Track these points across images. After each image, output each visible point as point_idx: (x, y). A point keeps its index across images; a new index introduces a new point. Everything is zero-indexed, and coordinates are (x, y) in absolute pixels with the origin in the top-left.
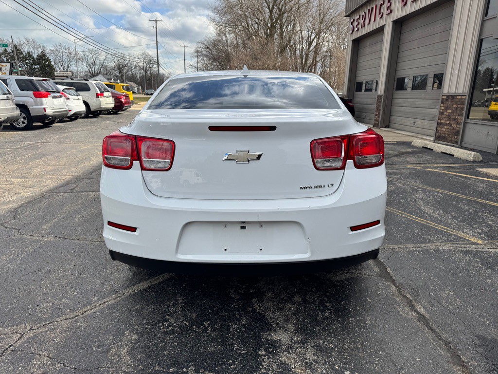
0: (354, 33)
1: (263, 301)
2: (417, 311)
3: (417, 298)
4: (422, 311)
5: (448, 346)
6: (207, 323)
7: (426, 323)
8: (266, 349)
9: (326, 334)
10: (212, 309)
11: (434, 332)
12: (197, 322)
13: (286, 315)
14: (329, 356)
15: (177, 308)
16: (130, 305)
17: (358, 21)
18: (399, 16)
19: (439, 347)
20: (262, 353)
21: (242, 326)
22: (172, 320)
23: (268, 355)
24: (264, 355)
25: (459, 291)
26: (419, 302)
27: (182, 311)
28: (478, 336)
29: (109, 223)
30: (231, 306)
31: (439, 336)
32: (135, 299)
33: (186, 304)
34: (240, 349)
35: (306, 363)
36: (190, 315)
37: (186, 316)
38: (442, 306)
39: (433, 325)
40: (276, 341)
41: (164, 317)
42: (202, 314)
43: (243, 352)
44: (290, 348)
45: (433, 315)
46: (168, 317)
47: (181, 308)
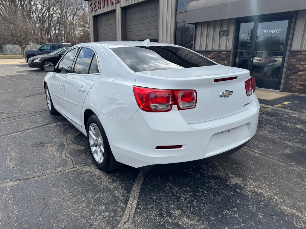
0: (93, 12)
1: (206, 170)
2: (257, 153)
3: (250, 148)
4: (258, 152)
5: (281, 161)
6: (199, 189)
7: (265, 156)
8: (238, 189)
9: (246, 173)
10: (191, 182)
11: (271, 158)
12: (195, 191)
13: (223, 172)
14: (260, 181)
15: (175, 189)
16: (149, 198)
17: (95, 4)
18: (125, 5)
19: (279, 162)
20: (239, 191)
21: (215, 184)
22: (182, 195)
23: (242, 191)
24: (241, 191)
25: (258, 141)
26: (253, 149)
27: (179, 189)
28: (283, 154)
29: (158, 147)
30: (197, 178)
31: (274, 159)
32: (146, 194)
33: (176, 185)
34: (229, 193)
35: (257, 187)
36: (186, 189)
37: (185, 191)
38: (261, 148)
39: (268, 156)
40: (236, 184)
41: (176, 195)
42: (190, 186)
43: (232, 194)
44: (244, 184)
45: (263, 152)
46: (178, 195)
47: (177, 188)
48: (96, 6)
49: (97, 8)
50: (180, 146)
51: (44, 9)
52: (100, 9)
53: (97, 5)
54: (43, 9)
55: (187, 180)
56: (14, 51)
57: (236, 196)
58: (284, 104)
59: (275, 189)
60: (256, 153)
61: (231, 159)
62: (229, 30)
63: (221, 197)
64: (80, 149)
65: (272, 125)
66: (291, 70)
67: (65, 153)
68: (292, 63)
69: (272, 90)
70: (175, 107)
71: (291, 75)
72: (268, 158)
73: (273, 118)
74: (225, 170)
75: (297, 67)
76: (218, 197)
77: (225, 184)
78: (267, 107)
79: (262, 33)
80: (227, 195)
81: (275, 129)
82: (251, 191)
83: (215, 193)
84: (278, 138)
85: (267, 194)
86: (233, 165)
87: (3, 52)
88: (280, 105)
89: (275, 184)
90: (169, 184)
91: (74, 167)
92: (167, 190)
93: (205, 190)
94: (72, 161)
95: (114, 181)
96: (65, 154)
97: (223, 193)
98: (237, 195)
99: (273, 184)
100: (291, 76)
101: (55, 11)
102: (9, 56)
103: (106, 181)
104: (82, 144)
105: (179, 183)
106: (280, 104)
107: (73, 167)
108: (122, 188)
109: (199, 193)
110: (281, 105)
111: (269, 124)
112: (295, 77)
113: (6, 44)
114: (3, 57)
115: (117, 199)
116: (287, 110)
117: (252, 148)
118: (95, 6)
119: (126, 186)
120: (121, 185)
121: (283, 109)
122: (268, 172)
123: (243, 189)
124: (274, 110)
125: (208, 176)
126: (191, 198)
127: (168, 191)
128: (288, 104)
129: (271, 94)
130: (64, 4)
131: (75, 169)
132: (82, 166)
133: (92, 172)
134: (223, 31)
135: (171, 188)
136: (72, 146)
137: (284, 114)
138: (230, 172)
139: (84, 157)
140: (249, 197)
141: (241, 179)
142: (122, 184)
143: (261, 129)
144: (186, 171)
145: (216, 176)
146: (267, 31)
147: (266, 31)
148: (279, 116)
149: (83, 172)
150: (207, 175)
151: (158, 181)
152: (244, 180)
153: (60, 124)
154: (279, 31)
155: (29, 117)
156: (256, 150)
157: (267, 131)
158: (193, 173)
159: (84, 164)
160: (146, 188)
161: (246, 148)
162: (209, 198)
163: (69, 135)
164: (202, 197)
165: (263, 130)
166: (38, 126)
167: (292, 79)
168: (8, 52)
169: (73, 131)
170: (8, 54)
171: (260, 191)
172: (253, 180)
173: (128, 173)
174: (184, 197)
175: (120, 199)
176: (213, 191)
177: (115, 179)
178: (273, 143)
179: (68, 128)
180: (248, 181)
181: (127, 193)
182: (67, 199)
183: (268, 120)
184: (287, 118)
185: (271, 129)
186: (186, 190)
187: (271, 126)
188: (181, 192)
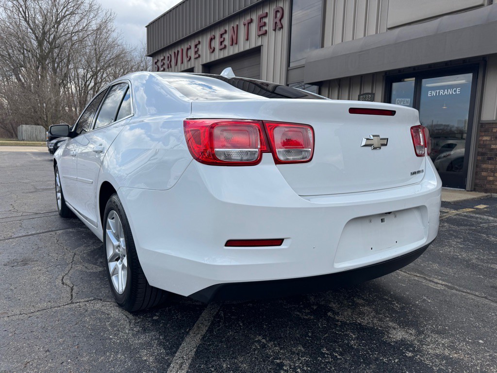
1: (338, 313)
2: (439, 284)
3: (425, 275)
4: (440, 282)
5: (489, 300)
6: (324, 350)
7: (457, 290)
8: (407, 350)
9: (422, 320)
10: (307, 335)
11: (468, 293)
12: (314, 353)
13: (375, 317)
14: (453, 335)
15: (272, 349)
16: (213, 367)
17: (163, 61)
18: (208, 61)
19: (487, 301)
20: (410, 354)
21: (357, 339)
22: (287, 362)
23: (417, 354)
24: (415, 356)
25: (439, 263)
26: (431, 277)
27: (281, 349)
28: (492, 287)
29: (230, 243)
30: (319, 327)
31: (475, 295)
32: (208, 358)
33: (274, 341)
34: (390, 360)
35: (449, 347)
36: (296, 350)
37: (293, 353)
38: (446, 275)
39: (461, 289)
40: (402, 340)
41: (272, 362)
42: (305, 344)
43: (396, 361)
44: (420, 341)
45: (451, 283)
46: (278, 361)
47: (276, 346)
48: (164, 64)
49: (166, 66)
50: (278, 242)
51: (89, 76)
52: (170, 68)
53: (166, 62)
54: (86, 75)
55: (299, 332)
56: (34, 135)
57: (405, 365)
58: (477, 209)
59: (489, 352)
60: (437, 283)
61: (390, 293)
62: (374, 92)
63: (373, 366)
64: (95, 270)
65: (461, 238)
66: (483, 154)
67: (63, 277)
68: (485, 143)
69: (452, 188)
70: (268, 157)
71: (484, 162)
72: (464, 294)
73: (462, 227)
74: (377, 312)
75: (493, 149)
76: (366, 367)
77: (378, 339)
78: (448, 212)
79: (429, 95)
80: (384, 362)
81: (469, 245)
82: (437, 356)
83: (359, 357)
84: (476, 258)
85: (472, 362)
86: (395, 304)
87: (17, 136)
88: (471, 210)
89: (485, 342)
90: (260, 338)
91: (72, 303)
92: (255, 350)
93: (337, 352)
94: (72, 292)
95: (145, 330)
96: (62, 279)
97: (377, 359)
98: (408, 363)
99: (481, 341)
100: (484, 164)
101: (104, 78)
102: (25, 142)
103: (129, 330)
104: (101, 262)
105: (281, 338)
106: (470, 208)
107: (70, 302)
108: (160, 344)
109: (324, 357)
110: (473, 210)
111: (456, 237)
112: (492, 165)
113: (22, 124)
114: (15, 143)
115: (143, 367)
116: (485, 217)
117: (427, 275)
118: (162, 64)
119: (168, 340)
120: (159, 339)
121: (477, 216)
122: (466, 319)
123: (419, 351)
124: (462, 215)
125: (344, 324)
126: (305, 368)
127: (256, 352)
128: (484, 208)
129: (451, 193)
130: (119, 68)
131: (73, 305)
132: (88, 301)
133: (104, 313)
134: (363, 94)
135: (264, 346)
136: (81, 266)
137: (481, 223)
138: (388, 317)
139: (97, 284)
140: (434, 368)
141: (413, 332)
142: (161, 337)
143: (442, 244)
144: (298, 313)
145: (360, 324)
146: (438, 91)
147: (436, 92)
148: (473, 225)
149: (86, 311)
150: (341, 322)
151: (237, 332)
152: (420, 333)
153: (71, 232)
154: (458, 91)
155: (20, 221)
156: (436, 278)
157: (454, 248)
158: (312, 317)
159: (93, 296)
160: (210, 345)
161: (417, 276)
162: (345, 368)
163: (82, 248)
164: (331, 367)
165: (446, 245)
166: (30, 233)
167: (486, 170)
168: (25, 136)
169: (90, 243)
170: (23, 140)
171: (456, 355)
172: (438, 332)
173: (177, 316)
174: (290, 366)
175: (149, 366)
176: (354, 354)
177: (148, 327)
178: (468, 266)
179: (83, 238)
180: (429, 336)
181: (167, 354)
182: (35, 365)
183: (452, 230)
184: (487, 228)
185: (461, 244)
186: (296, 352)
187: (459, 241)
188: (284, 354)
